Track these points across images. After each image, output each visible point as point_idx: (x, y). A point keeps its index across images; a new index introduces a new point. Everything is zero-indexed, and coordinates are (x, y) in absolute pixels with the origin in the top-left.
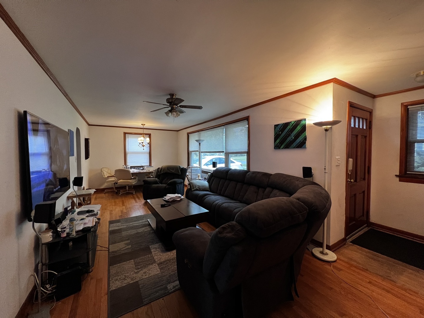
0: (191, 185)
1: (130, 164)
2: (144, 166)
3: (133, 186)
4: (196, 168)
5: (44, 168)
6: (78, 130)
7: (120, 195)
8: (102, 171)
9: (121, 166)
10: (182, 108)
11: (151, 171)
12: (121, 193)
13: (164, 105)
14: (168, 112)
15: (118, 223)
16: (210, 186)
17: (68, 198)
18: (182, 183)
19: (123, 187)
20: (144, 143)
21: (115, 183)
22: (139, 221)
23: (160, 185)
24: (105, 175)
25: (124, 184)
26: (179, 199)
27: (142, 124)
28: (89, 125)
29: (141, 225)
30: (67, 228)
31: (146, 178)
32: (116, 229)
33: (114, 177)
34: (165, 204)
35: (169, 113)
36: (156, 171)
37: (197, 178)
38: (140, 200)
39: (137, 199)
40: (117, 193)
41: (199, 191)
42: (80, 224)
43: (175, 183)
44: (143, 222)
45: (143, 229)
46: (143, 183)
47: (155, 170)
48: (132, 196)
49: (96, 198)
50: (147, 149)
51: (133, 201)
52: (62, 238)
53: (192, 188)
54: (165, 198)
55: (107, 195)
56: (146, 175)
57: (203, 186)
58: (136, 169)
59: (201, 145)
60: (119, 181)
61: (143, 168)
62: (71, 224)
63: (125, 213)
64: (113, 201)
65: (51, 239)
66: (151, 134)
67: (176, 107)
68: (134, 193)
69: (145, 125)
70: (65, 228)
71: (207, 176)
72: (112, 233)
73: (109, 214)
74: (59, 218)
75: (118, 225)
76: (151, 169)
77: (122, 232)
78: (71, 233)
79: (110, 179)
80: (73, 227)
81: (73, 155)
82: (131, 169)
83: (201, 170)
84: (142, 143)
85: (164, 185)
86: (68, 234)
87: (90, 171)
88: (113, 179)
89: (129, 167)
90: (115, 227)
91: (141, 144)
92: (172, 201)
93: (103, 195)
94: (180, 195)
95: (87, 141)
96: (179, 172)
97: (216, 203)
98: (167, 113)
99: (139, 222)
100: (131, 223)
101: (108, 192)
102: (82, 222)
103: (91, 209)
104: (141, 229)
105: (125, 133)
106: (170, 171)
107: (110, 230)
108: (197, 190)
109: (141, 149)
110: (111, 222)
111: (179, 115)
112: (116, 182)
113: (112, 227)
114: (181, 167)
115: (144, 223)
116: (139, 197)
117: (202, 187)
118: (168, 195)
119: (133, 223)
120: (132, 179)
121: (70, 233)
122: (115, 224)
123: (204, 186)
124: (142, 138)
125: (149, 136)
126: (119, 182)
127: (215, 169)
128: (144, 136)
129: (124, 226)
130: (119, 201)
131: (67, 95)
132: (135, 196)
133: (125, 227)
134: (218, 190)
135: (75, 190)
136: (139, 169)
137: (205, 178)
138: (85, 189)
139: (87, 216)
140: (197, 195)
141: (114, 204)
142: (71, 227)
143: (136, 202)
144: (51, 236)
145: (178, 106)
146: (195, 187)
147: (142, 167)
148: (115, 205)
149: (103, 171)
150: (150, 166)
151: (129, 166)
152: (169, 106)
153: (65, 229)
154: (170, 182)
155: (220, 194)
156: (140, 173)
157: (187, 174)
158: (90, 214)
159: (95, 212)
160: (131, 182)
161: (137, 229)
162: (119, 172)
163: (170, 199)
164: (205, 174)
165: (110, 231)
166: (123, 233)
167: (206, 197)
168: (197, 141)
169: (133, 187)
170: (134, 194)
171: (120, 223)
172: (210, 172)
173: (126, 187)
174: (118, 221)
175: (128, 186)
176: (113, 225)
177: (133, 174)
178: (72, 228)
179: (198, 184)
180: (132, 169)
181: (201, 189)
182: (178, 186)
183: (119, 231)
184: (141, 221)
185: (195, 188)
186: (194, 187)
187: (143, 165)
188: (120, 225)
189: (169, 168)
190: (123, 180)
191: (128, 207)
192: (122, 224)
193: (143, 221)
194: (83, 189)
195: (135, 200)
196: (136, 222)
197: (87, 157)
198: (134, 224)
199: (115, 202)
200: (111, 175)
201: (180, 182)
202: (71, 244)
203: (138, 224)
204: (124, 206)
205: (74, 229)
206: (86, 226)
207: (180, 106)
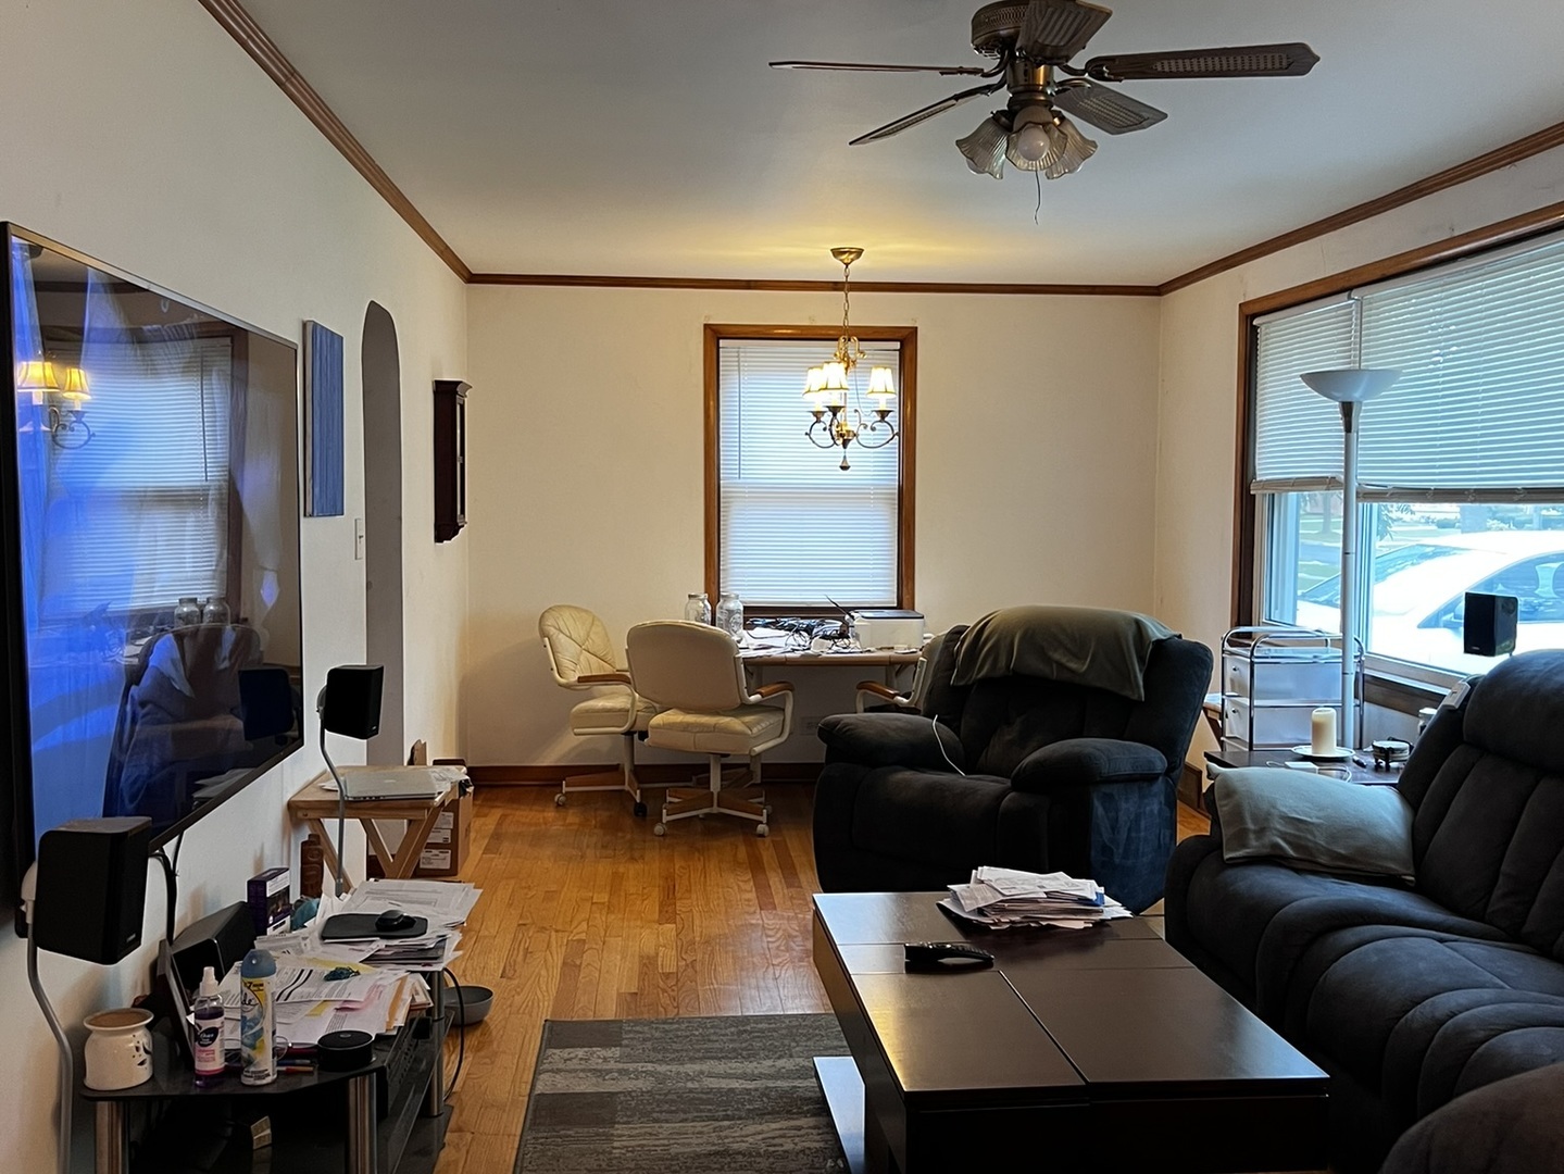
0: (1223, 809)
1: (745, 585)
2: (848, 610)
3: (764, 766)
4: (1306, 653)
5: (188, 594)
6: (379, 324)
7: (659, 829)
8: (544, 634)
9: (680, 604)
10: (1117, 77)
11: (901, 649)
12: (665, 818)
13: (945, 71)
14: (991, 128)
15: (605, 1045)
16: (1421, 830)
17: (297, 812)
18: (1150, 778)
19: (686, 772)
20: (849, 410)
21: (629, 733)
22: (751, 1055)
23: (960, 779)
24: (566, 663)
25: (686, 742)
26: (1079, 925)
27: (837, 253)
28: (472, 278)
29: (765, 1093)
30: (226, 1015)
31: (860, 707)
32: (578, 1090)
33: (623, 688)
34: (941, 951)
35: (990, 146)
36: (936, 659)
37: (1308, 751)
38: (793, 891)
39: (775, 880)
40: (640, 811)
41: (1298, 871)
42: (314, 1005)
43: (1078, 779)
44: (783, 1077)
45: (773, 1127)
46: (817, 752)
47: (929, 650)
48: (742, 852)
49: (497, 836)
50: (875, 462)
51: (742, 889)
52: (199, 1077)
53: (1226, 833)
54: (956, 898)
55: (573, 817)
56: (861, 686)
57: (1345, 831)
58: (790, 628)
59: (1361, 419)
60: (658, 719)
61: (845, 624)
62: (250, 996)
63: (667, 976)
64: (604, 869)
65: (143, 1074)
66: (915, 330)
67: (1059, 75)
68: (761, 828)
69: (859, 252)
70: (217, 1013)
71: (1402, 733)
72: (549, 1112)
73: (557, 972)
74: (209, 942)
75: (596, 1063)
76: (909, 638)
77: (613, 1123)
78: (252, 1053)
79: (602, 696)
80: (262, 1014)
81: (334, 507)
82: (748, 626)
83: (1352, 668)
84: (835, 410)
85: (988, 785)
86: (236, 1062)
87: (473, 631)
88: (616, 698)
89: (731, 612)
90: (577, 1072)
91: (827, 418)
92: (1014, 930)
93: (546, 816)
94: (1089, 888)
95: (447, 396)
96: (1128, 677)
97: (1438, 1014)
98: (975, 149)
99: (750, 1067)
100: (691, 1068)
101: (585, 800)
102: (331, 993)
103: (408, 911)
104: (751, 1129)
105: (715, 335)
106: (1049, 661)
107: (540, 1089)
108: (1274, 859)
109: (818, 462)
110: (559, 1034)
111: (1086, 149)
112: (639, 726)
113: (558, 1071)
114: (1157, 631)
115: (784, 1084)
116: (793, 866)
117: (1333, 837)
118: (985, 872)
119: (706, 1066)
120: (745, 708)
121: (246, 1052)
122: (581, 1052)
123: (1352, 829)
124: (835, 372)
125: (901, 351)
126: (658, 727)
127: (1482, 666)
128: (853, 347)
129: (638, 1075)
130: (642, 873)
131: (294, 72)
132: (767, 853)
133: (643, 1084)
134: (1497, 892)
135: (335, 765)
136: (809, 630)
137: (1386, 754)
138: (430, 762)
139: (372, 960)
140: (1262, 912)
141: (604, 898)
142: (249, 1016)
143: (766, 902)
144: (144, 1056)
145: (1078, 61)
146: (1261, 832)
147: (837, 611)
148: (610, 908)
149: (552, 631)
150: (900, 606)
151: (732, 605)
152: (995, 80)
153: (216, 1023)
154: (1038, 764)
155: (1510, 932)
156: (809, 667)
157: (1212, 698)
158: (396, 942)
159: (428, 940)
160: (742, 734)
161: (727, 1118)
162: (653, 641)
163: (997, 908)
164: (1395, 718)
165: (542, 1095)
166: (619, 1129)
167: (1350, 935)
168: (1318, 381)
169: (758, 780)
170: (762, 836)
171: (616, 1051)
172: (1435, 699)
173: (706, 768)
174: (601, 1034)
175: (724, 767)
176: (566, 1053)
177: (761, 669)
178: (256, 1021)
179: (1290, 805)
180: (758, 632)
181: (1323, 860)
182: (1108, 799)
183: (594, 1111)
184: (766, 1065)
185: (1254, 843)
186: (1251, 826)
187: (843, 598)
188: (612, 1065)
189: (1041, 633)
190: (687, 710)
191: (697, 929)
192: (631, 1059)
193: (781, 1063)
194: (411, 762)
195: (763, 889)
196: (735, 1066)
197: (447, 525)
198: (710, 1075)
199: (616, 880)
200: (608, 670)
201: (1126, 769)
202: (262, 1132)
203: (735, 1084)
204: (668, 921)
205: (267, 1037)
206: (351, 1024)
207: (1096, 67)
